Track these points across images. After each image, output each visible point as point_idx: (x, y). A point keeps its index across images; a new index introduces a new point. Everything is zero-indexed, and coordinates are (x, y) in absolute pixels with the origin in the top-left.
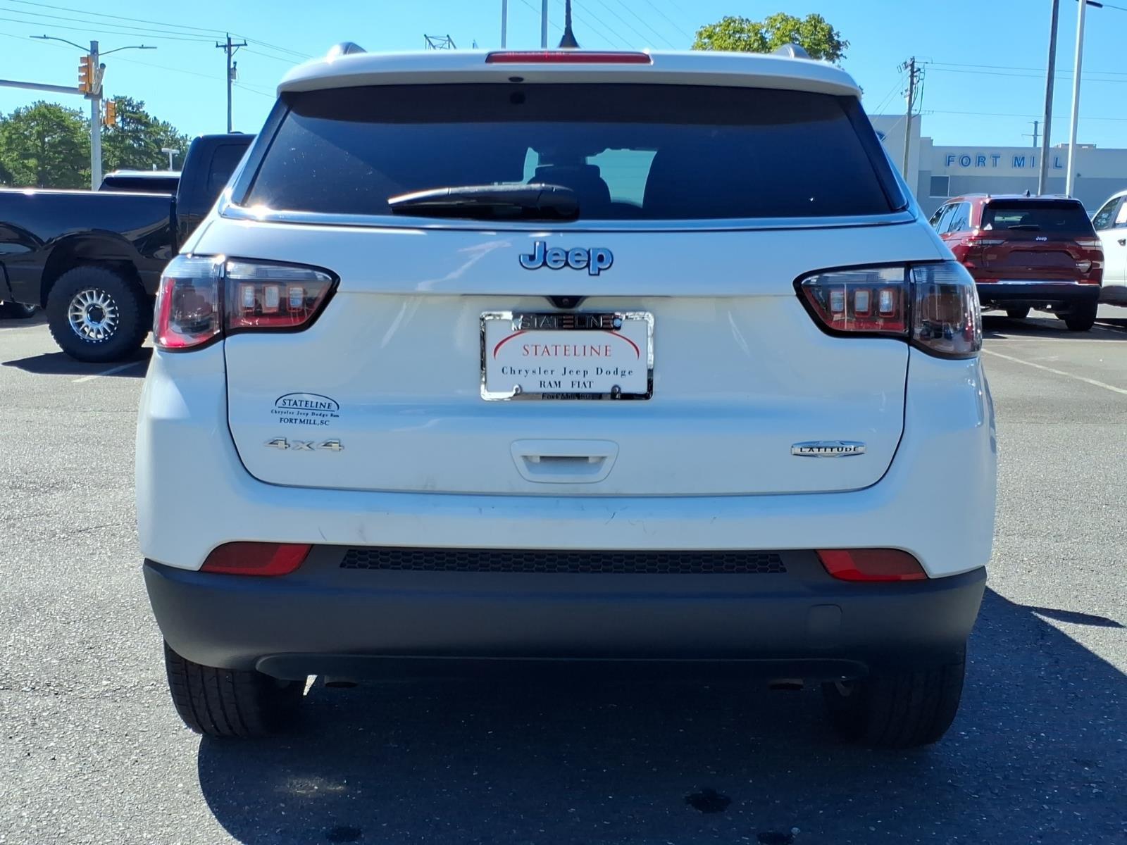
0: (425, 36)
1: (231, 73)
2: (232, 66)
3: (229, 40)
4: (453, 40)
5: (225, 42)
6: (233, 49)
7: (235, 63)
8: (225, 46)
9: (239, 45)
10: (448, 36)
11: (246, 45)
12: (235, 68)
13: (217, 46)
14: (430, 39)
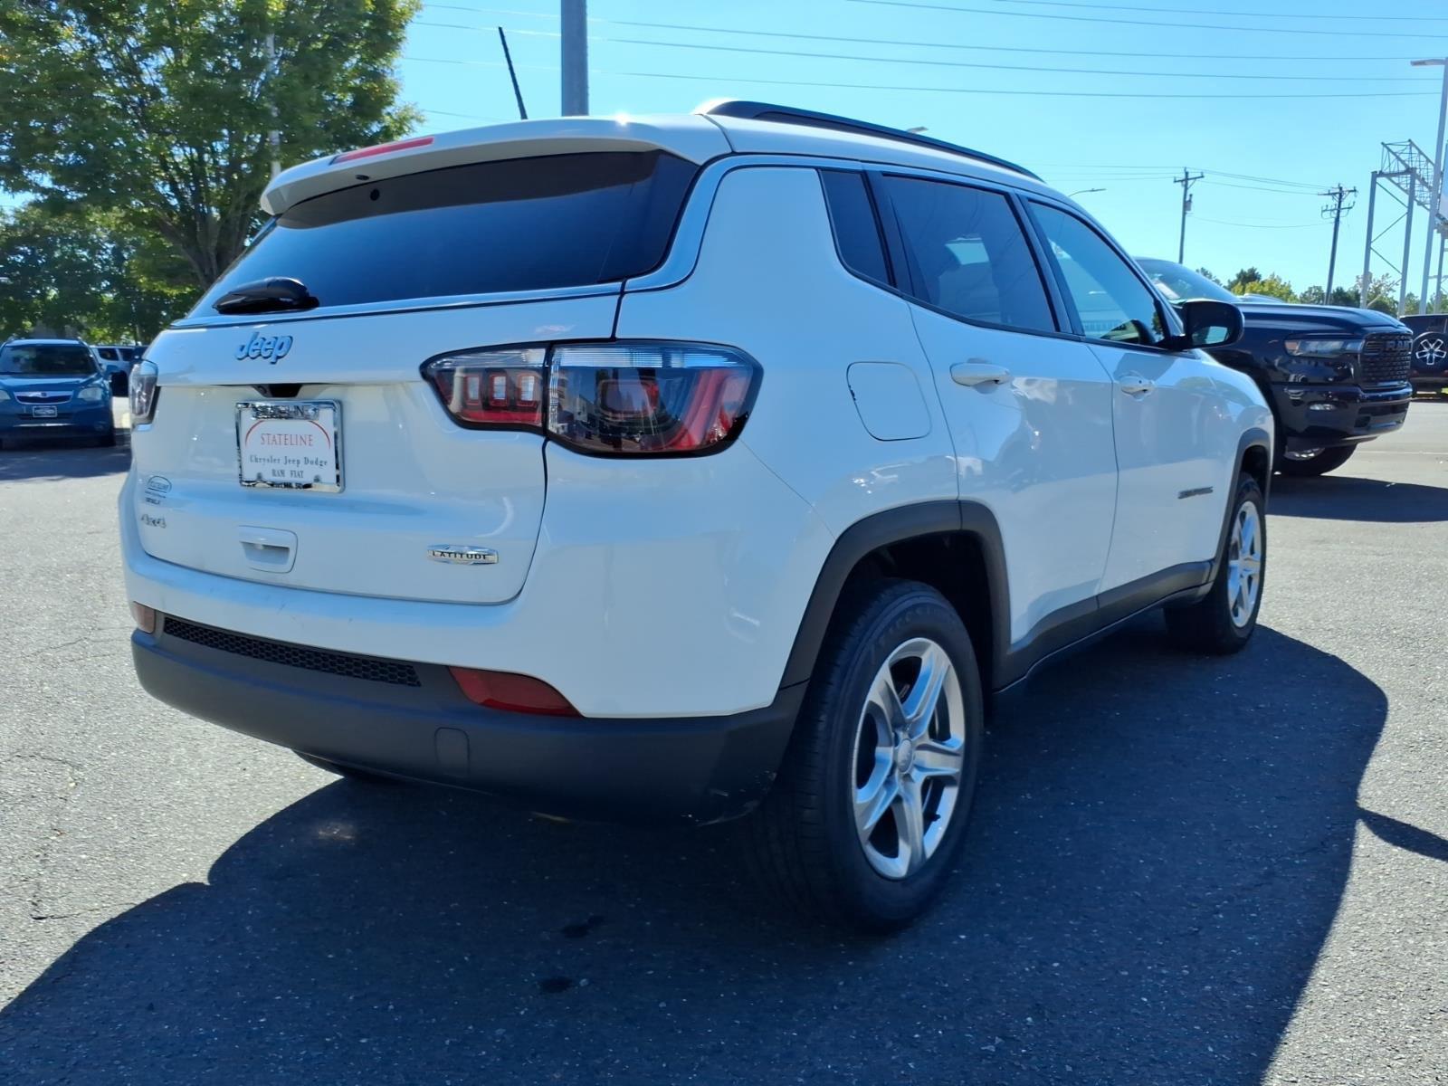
0: (1383, 143)
1: (1187, 205)
2: (1188, 199)
3: (1187, 173)
4: (1416, 144)
5: (1183, 176)
6: (1190, 182)
7: (1191, 195)
8: (1182, 181)
9: (1195, 178)
10: (1410, 141)
11: (1202, 177)
12: (1190, 201)
13: (1175, 181)
14: (1390, 147)
